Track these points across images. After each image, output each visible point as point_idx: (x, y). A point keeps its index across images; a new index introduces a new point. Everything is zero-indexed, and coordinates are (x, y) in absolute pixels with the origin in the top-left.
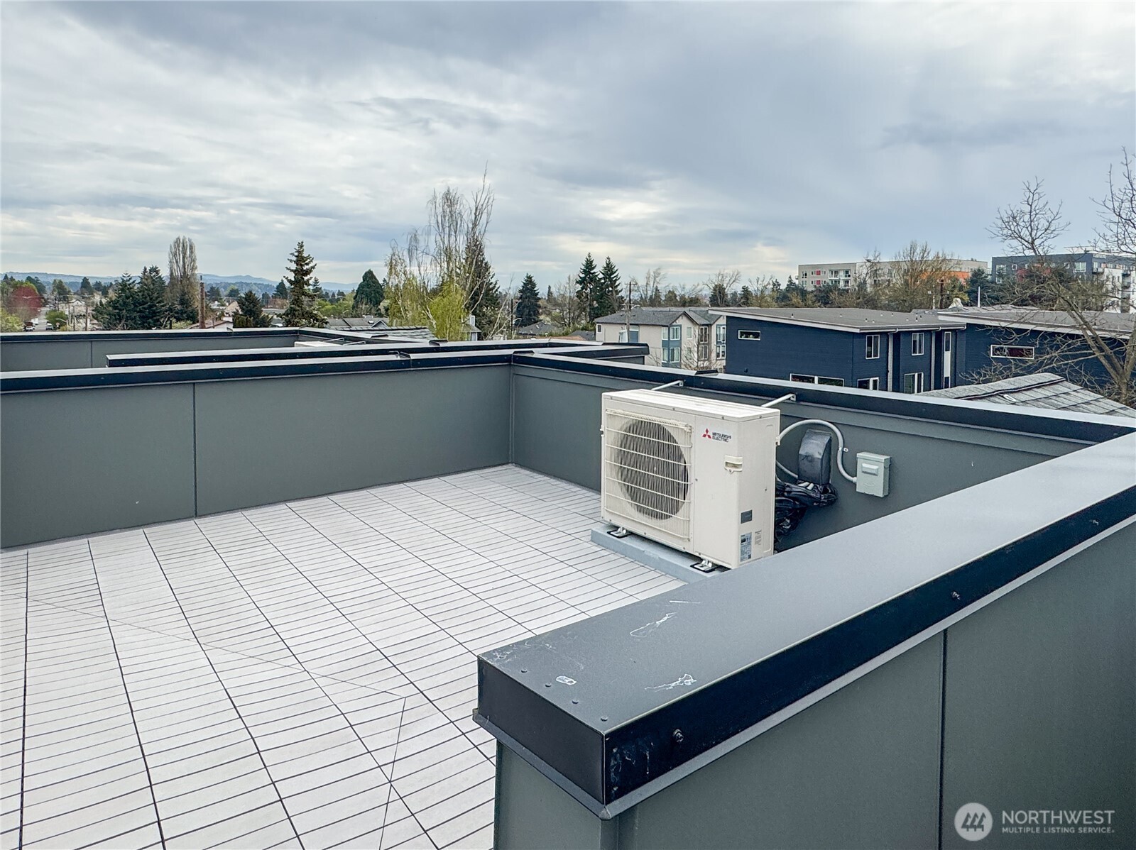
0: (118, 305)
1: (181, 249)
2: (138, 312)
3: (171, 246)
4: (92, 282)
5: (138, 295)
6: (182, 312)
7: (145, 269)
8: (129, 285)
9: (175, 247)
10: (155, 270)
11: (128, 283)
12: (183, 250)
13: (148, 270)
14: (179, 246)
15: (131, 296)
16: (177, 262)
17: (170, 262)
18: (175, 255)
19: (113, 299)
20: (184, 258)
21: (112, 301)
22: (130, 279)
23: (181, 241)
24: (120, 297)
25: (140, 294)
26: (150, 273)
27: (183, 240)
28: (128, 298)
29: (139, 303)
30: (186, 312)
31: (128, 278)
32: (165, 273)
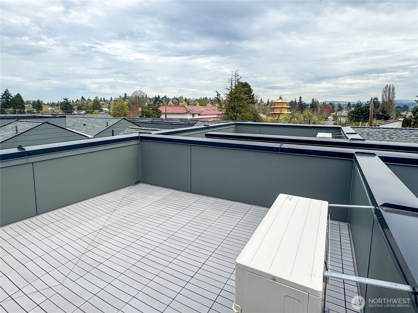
0: (355, 113)
1: (388, 89)
2: (362, 115)
3: (383, 89)
4: (352, 104)
5: (363, 109)
6: (382, 116)
7: (372, 98)
8: (360, 105)
9: (385, 89)
10: (376, 99)
11: (360, 104)
12: (389, 90)
13: (373, 99)
14: (387, 88)
15: (360, 109)
16: (385, 95)
17: (383, 95)
18: (385, 92)
19: (353, 110)
20: (389, 93)
21: (353, 111)
22: (361, 103)
23: (388, 86)
24: (356, 109)
25: (364, 108)
26: (374, 100)
27: (389, 86)
28: (359, 110)
29: (363, 112)
30: (384, 116)
31: (360, 102)
32: (380, 100)
